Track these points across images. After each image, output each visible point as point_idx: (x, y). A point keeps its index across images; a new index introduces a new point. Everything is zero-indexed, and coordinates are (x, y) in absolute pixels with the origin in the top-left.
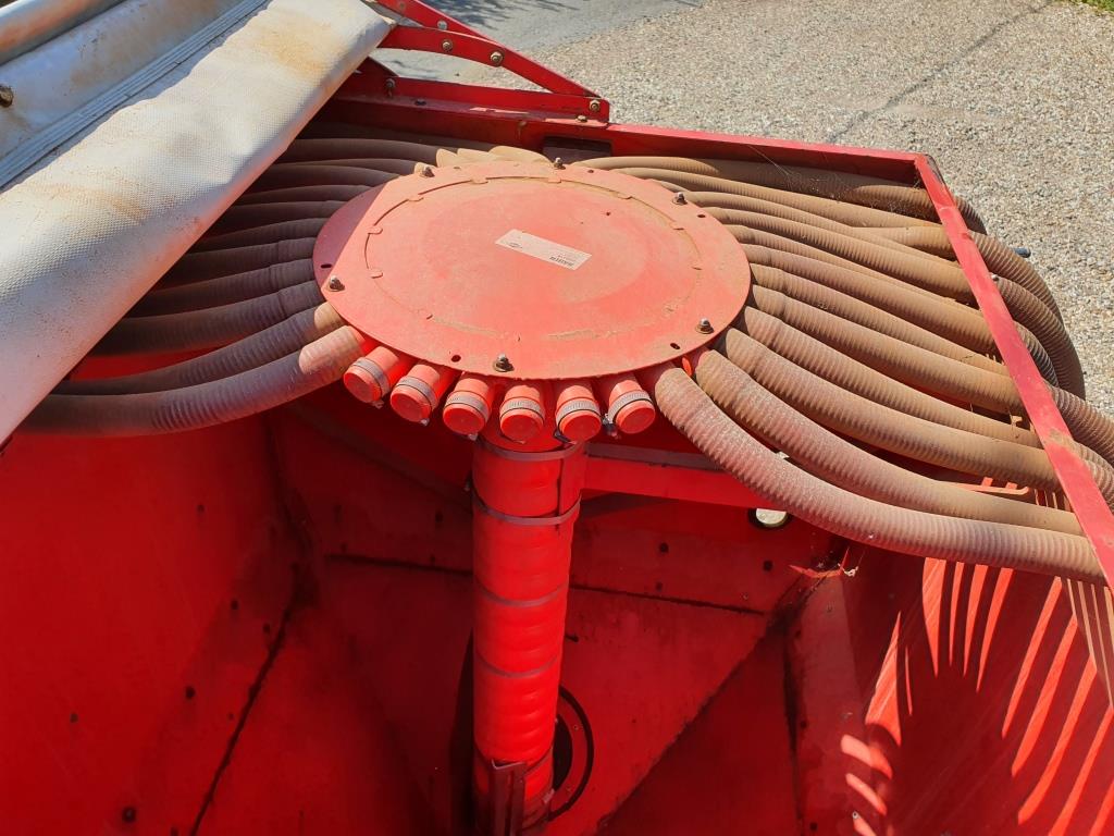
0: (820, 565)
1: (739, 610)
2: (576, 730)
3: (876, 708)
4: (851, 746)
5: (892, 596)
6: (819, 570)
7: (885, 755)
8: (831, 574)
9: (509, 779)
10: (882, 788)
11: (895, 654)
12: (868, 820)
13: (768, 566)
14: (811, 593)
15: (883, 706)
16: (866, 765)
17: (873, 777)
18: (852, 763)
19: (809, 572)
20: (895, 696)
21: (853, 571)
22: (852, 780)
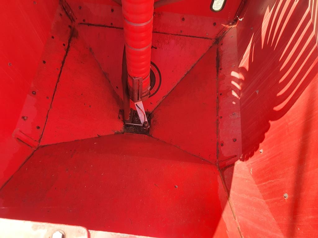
0: (230, 24)
1: (205, 38)
2: (156, 73)
3: (242, 63)
4: (234, 74)
5: (252, 28)
6: (230, 25)
7: (243, 75)
8: (234, 26)
9: (138, 82)
10: (241, 84)
11: (250, 46)
12: (236, 92)
13: (215, 24)
14: (227, 32)
15: (244, 62)
16: (237, 78)
17: (239, 81)
18: (234, 78)
19: (227, 26)
20: (248, 58)
21: (242, 19)
22: (233, 83)
